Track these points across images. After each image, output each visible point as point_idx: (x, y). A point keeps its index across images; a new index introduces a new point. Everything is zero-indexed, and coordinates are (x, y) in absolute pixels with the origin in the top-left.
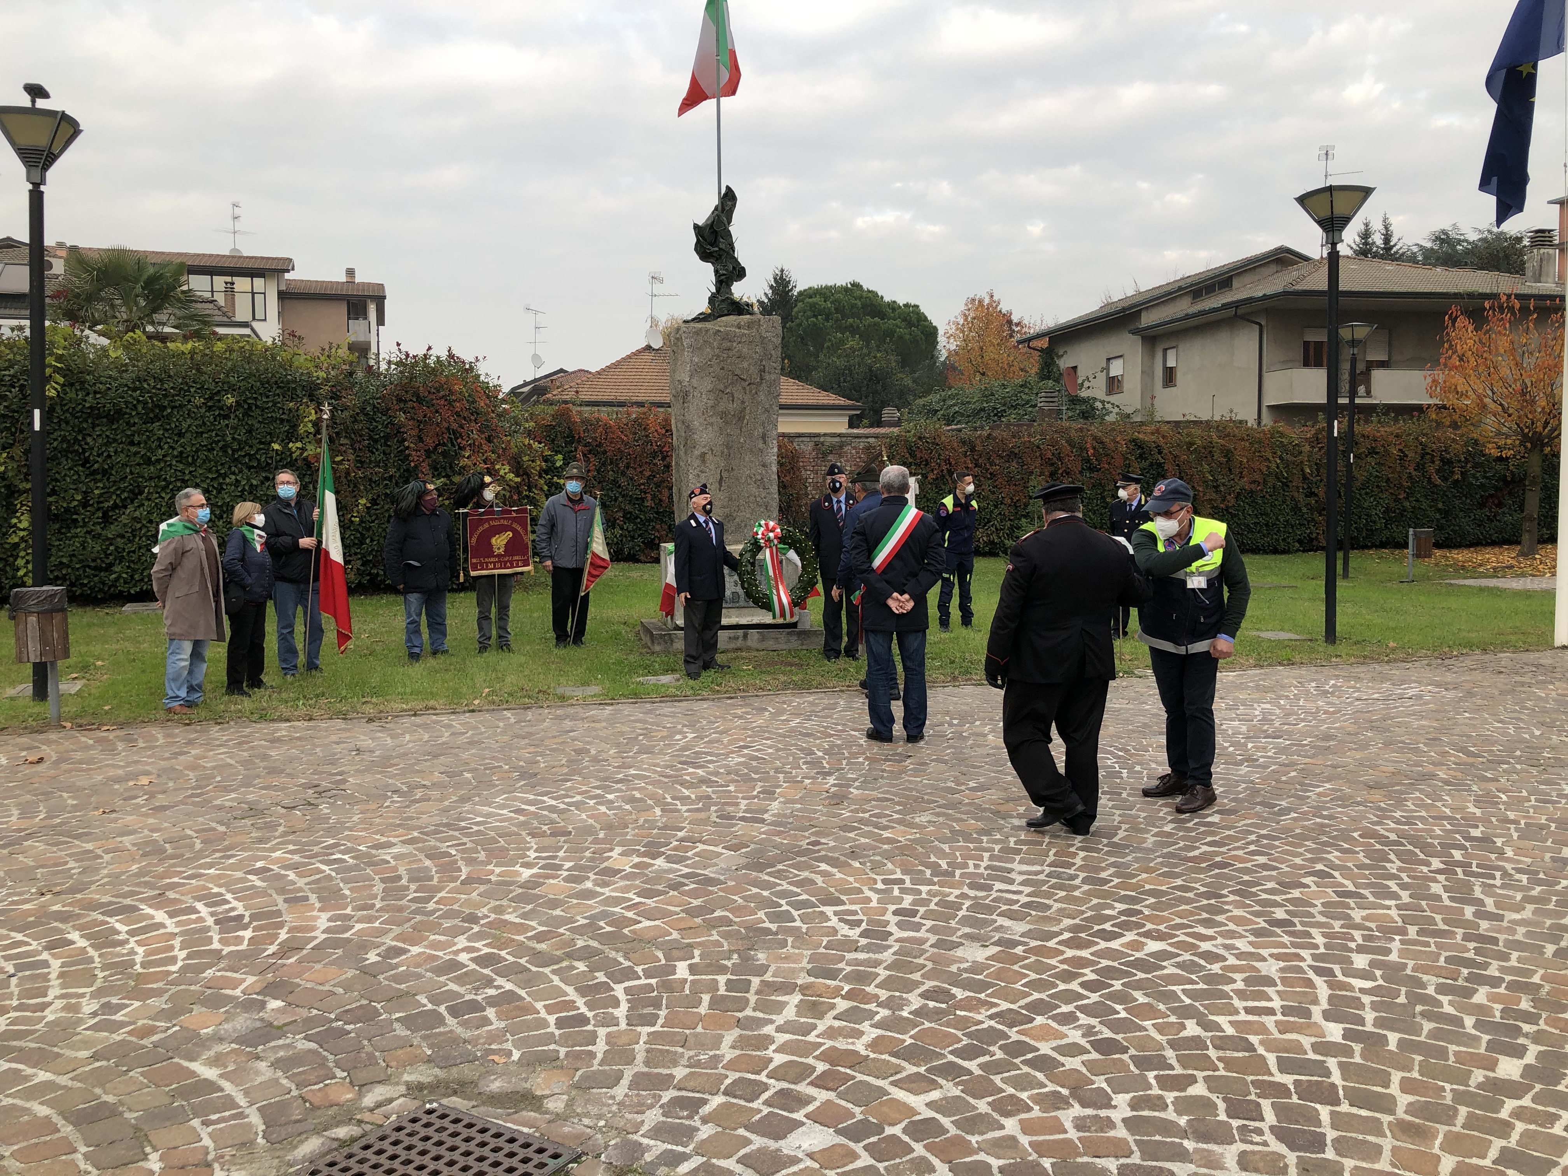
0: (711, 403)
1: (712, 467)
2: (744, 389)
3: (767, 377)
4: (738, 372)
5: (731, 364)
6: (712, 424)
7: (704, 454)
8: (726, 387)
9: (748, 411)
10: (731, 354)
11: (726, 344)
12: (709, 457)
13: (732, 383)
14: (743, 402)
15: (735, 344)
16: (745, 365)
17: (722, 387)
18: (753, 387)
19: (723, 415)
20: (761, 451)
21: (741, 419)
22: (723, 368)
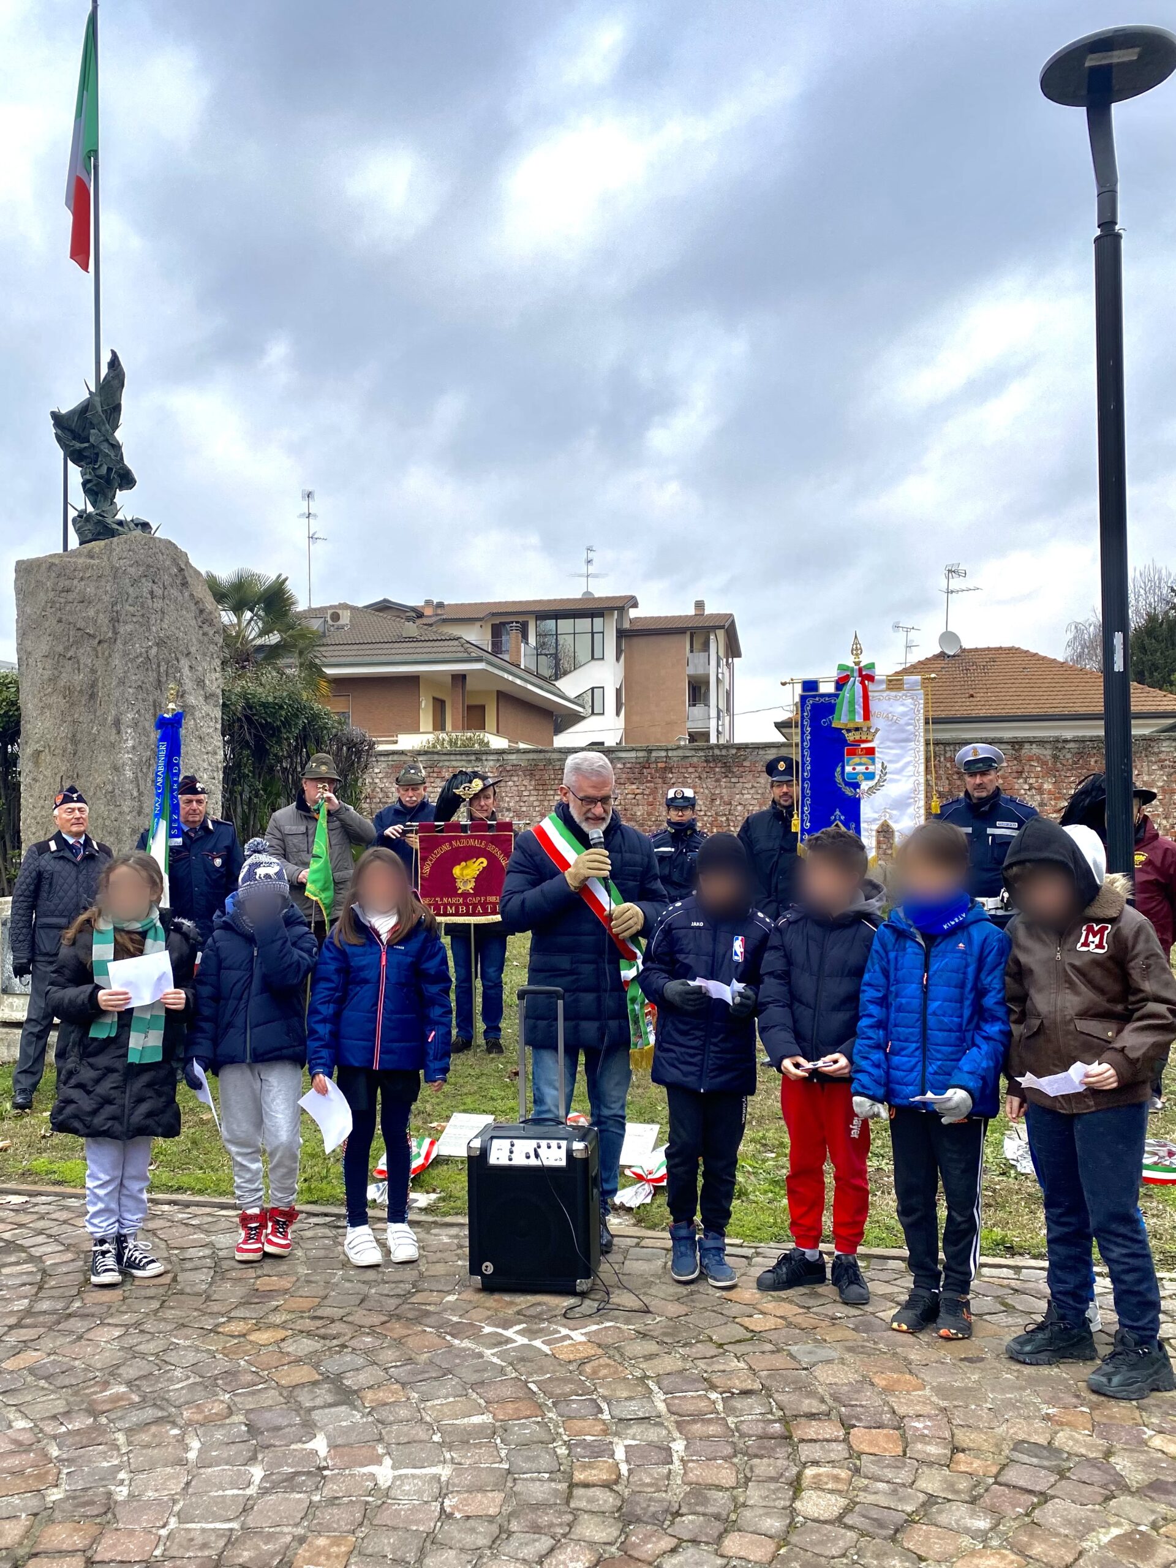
0: (47, 674)
1: (48, 773)
2: (95, 649)
3: (122, 630)
4: (81, 624)
5: (70, 613)
6: (49, 707)
7: (38, 753)
8: (67, 649)
9: (100, 684)
10: (71, 597)
11: (63, 583)
12: (46, 757)
13: (76, 642)
14: (93, 671)
15: (75, 582)
16: (91, 613)
17: (60, 649)
18: (105, 645)
19: (68, 692)
20: (113, 745)
21: (92, 696)
22: (60, 621)
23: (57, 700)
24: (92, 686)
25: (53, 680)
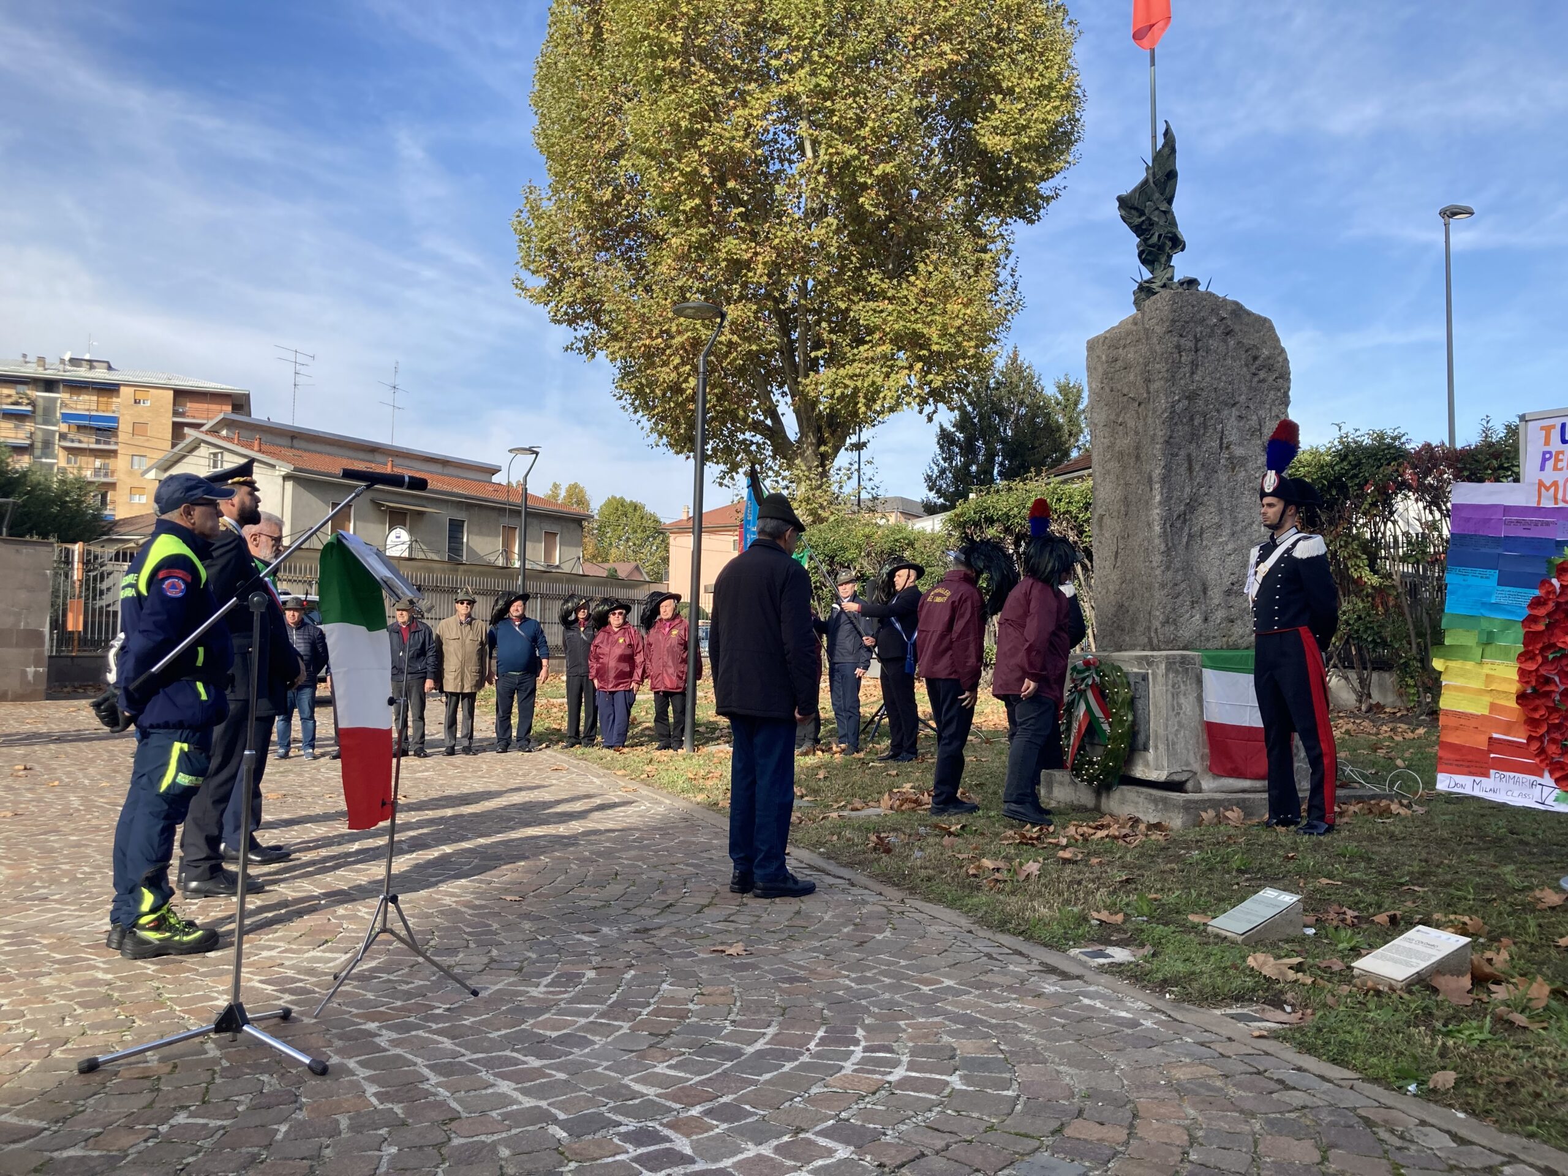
2: (1136, 412)
4: (1126, 390)
5: (1118, 380)
10: (1118, 365)
11: (1112, 354)
16: (1132, 377)
19: (1121, 456)
22: (1112, 390)
23: (1113, 465)
24: (1137, 448)
25: (1111, 447)
